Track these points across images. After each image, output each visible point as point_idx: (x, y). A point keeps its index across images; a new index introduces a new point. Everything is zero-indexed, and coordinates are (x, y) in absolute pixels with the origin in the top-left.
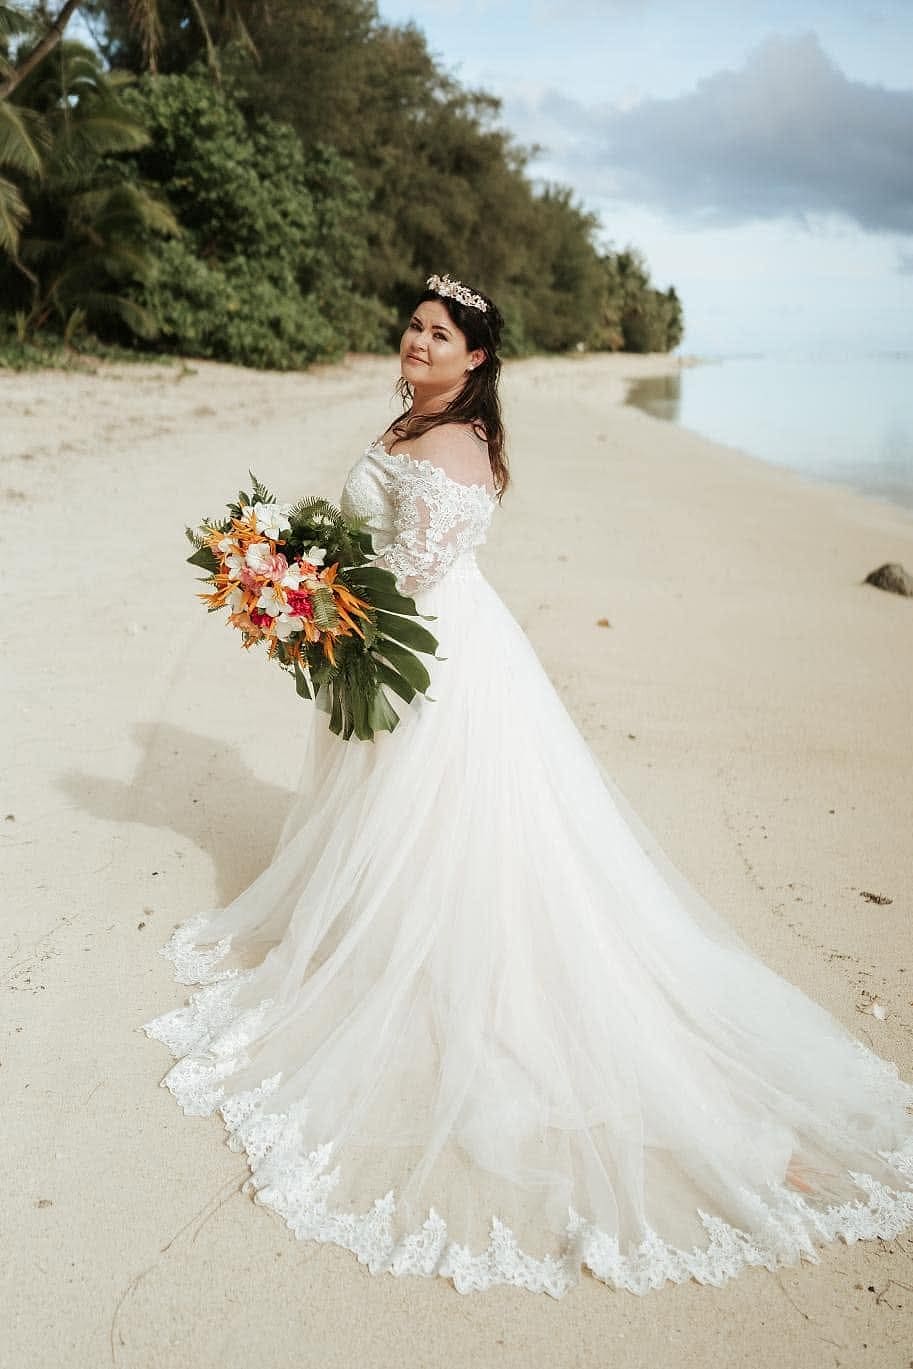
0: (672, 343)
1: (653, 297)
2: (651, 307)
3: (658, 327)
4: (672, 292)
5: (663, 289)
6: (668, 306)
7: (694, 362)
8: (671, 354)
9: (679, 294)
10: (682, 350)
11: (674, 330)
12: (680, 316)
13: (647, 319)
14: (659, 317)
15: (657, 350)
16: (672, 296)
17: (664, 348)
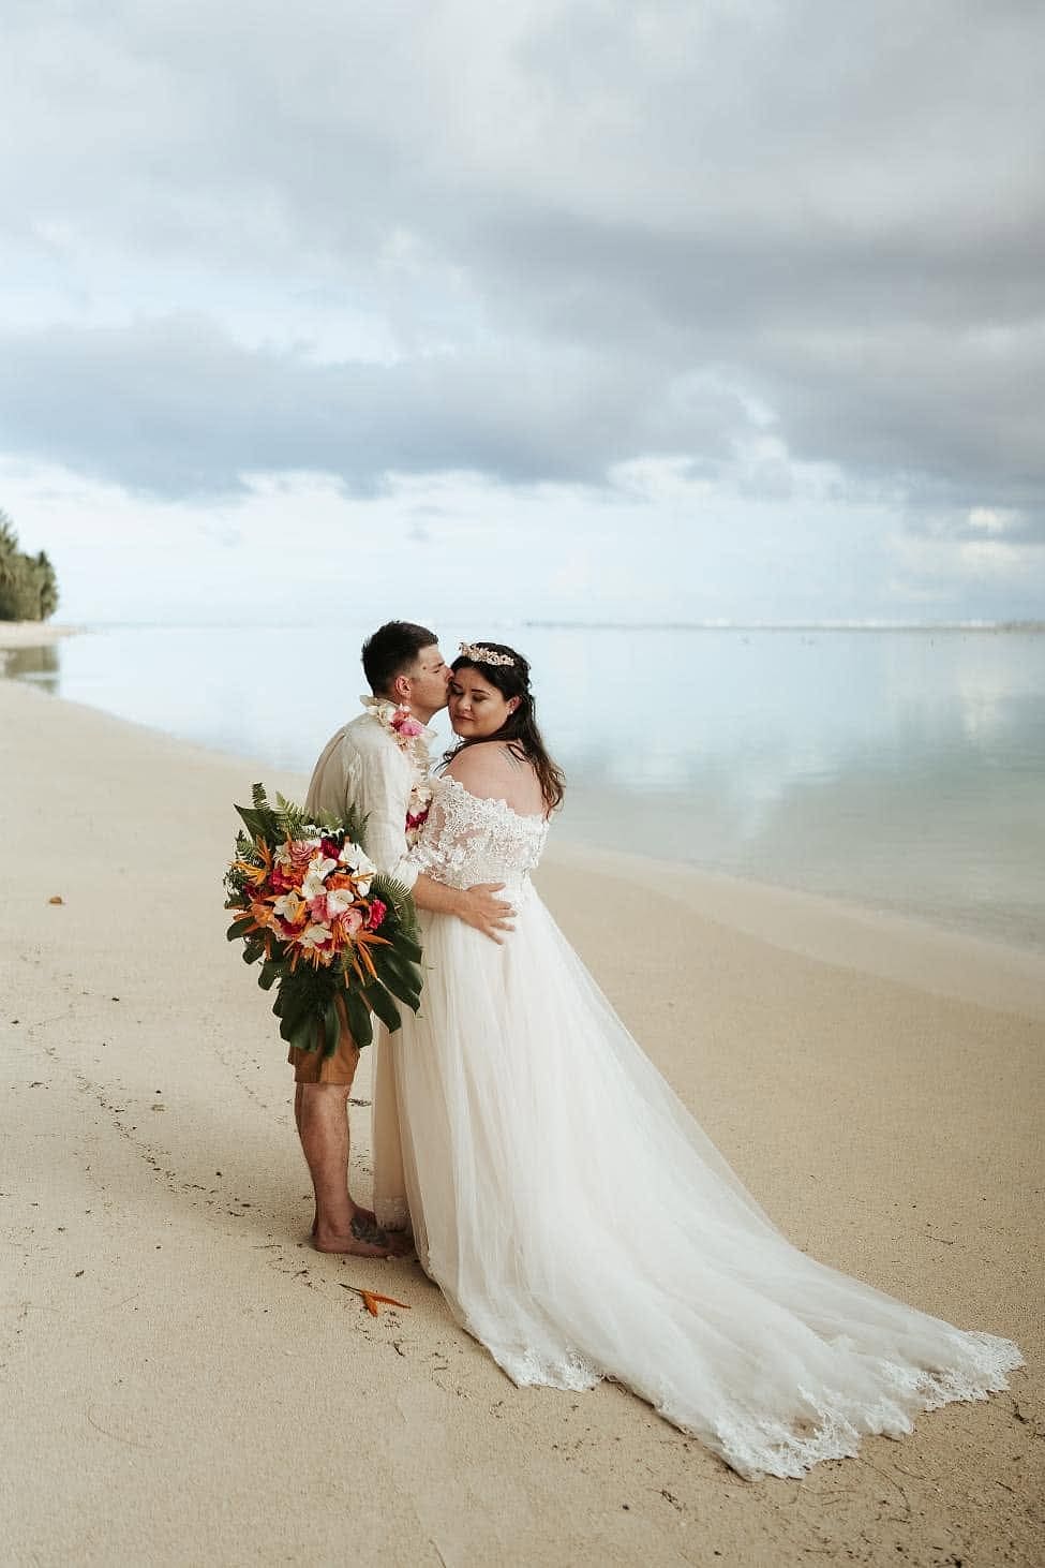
0: (47, 611)
1: (22, 562)
2: (21, 571)
3: (29, 594)
4: (42, 557)
5: (33, 553)
6: (39, 572)
7: (69, 632)
8: (46, 622)
9: (50, 559)
10: (55, 619)
11: (47, 598)
12: (54, 584)
13: (18, 586)
14: (31, 584)
15: (30, 618)
16: (42, 560)
17: (38, 616)
